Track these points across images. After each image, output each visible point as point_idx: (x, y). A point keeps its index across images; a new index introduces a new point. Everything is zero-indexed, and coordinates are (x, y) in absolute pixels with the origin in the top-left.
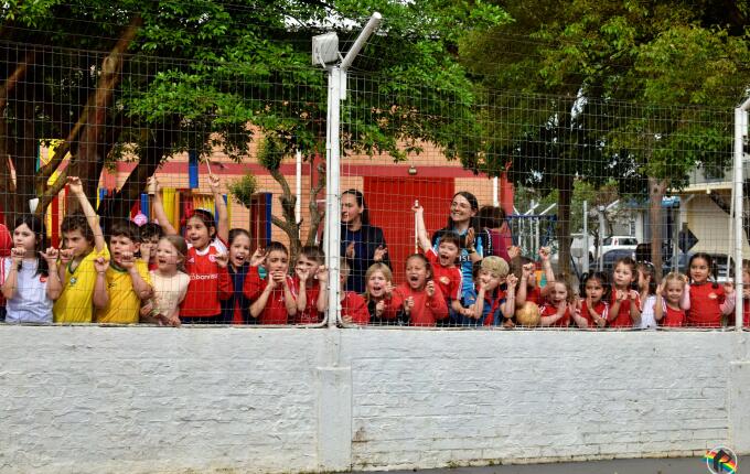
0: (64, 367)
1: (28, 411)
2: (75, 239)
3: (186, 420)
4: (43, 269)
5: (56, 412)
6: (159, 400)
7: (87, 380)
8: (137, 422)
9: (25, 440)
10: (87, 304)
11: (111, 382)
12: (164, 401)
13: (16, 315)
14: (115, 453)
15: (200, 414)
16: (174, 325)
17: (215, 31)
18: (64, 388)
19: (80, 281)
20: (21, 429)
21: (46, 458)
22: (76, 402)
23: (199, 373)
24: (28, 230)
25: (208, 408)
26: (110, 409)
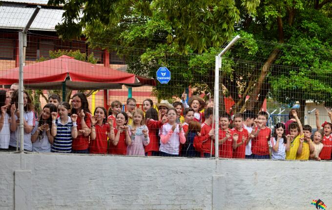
0: (291, 175)
1: (282, 190)
2: (295, 131)
3: (324, 193)
4: (285, 142)
5: (289, 190)
6: (316, 186)
7: (297, 179)
8: (311, 194)
9: (281, 199)
10: (296, 154)
11: (304, 180)
12: (318, 186)
13: (276, 157)
14: (305, 204)
15: (328, 191)
16: (320, 161)
17: (310, 58)
18: (291, 182)
19: (294, 145)
20: (280, 196)
21: (286, 206)
22: (295, 187)
23: (328, 177)
24: (282, 129)
25: (330, 189)
26: (303, 189)
